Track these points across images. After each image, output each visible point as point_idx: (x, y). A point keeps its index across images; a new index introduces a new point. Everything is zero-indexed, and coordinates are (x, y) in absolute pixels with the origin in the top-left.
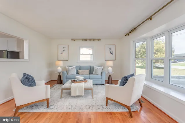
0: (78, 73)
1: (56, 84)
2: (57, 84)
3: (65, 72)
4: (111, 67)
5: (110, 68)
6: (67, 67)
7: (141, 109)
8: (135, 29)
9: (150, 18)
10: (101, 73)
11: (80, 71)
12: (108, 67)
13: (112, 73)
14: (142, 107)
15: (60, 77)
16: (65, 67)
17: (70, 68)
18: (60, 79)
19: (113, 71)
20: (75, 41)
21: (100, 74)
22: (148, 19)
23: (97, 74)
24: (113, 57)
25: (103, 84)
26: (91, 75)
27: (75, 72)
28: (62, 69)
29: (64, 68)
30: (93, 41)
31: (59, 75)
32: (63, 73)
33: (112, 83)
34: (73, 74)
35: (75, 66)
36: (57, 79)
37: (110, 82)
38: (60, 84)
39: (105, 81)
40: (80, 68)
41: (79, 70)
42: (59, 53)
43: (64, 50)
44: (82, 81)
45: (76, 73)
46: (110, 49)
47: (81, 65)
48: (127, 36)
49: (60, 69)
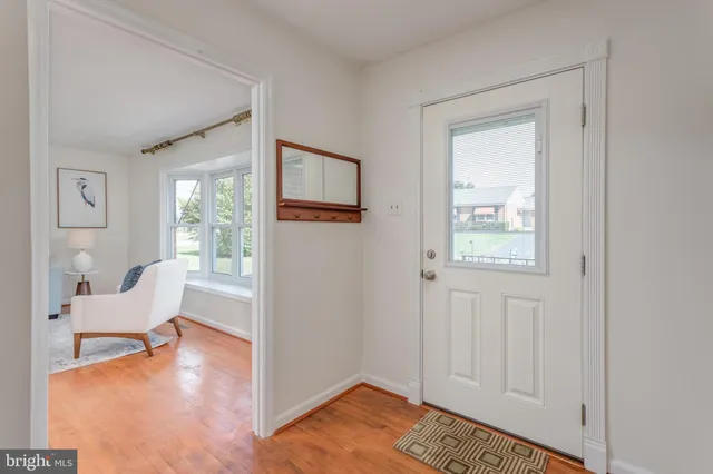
4: (88, 252)
5: (83, 256)
7: (179, 340)
8: (169, 143)
9: (201, 133)
13: (92, 269)
14: (180, 335)
19: (95, 265)
22: (197, 133)
24: (95, 215)
25: (54, 317)
39: (63, 306)
46: (84, 187)
48: (149, 154)
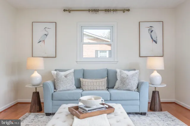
0: (79, 86)
1: (27, 114)
2: (31, 112)
3: (50, 83)
4: (159, 71)
5: (155, 74)
6: (56, 72)
10: (136, 85)
11: (85, 82)
12: (152, 71)
13: (160, 84)
15: (37, 95)
16: (50, 73)
17: (63, 74)
18: (36, 101)
19: (163, 82)
20: (72, 12)
21: (135, 87)
23: (129, 87)
24: (157, 48)
25: (144, 114)
26: (112, 91)
27: (74, 83)
28: (43, 77)
29: (47, 75)
30: (112, 12)
31: (35, 91)
32: (45, 86)
33: (161, 110)
34: (68, 88)
35: (72, 70)
36: (30, 100)
37: (157, 106)
38: (38, 112)
40: (84, 74)
41: (81, 79)
42: (36, 40)
43: (46, 33)
44: (100, 111)
45: (75, 87)
46: (152, 31)
47: (85, 68)
49: (37, 77)
